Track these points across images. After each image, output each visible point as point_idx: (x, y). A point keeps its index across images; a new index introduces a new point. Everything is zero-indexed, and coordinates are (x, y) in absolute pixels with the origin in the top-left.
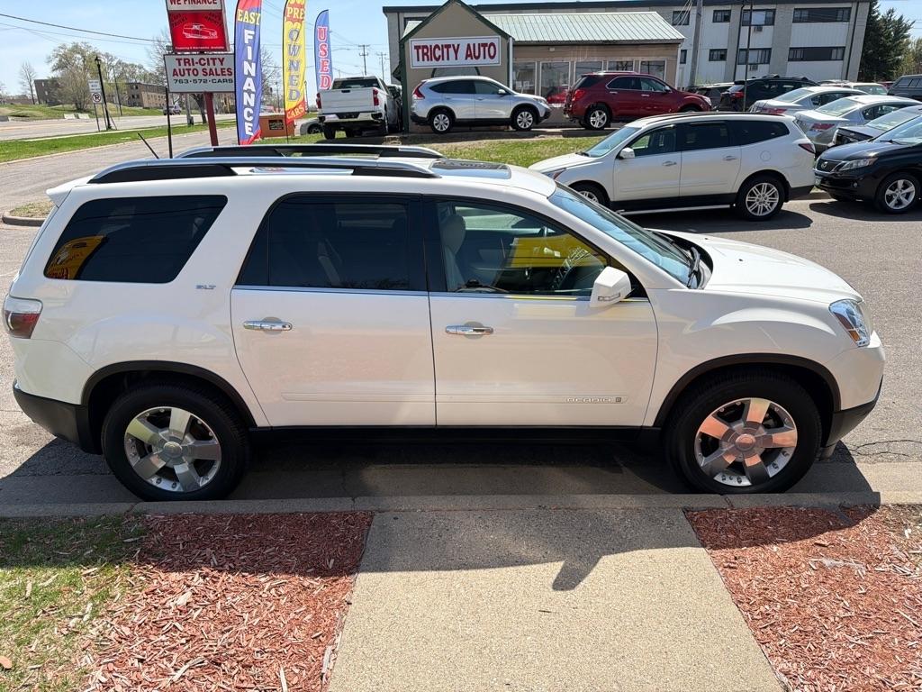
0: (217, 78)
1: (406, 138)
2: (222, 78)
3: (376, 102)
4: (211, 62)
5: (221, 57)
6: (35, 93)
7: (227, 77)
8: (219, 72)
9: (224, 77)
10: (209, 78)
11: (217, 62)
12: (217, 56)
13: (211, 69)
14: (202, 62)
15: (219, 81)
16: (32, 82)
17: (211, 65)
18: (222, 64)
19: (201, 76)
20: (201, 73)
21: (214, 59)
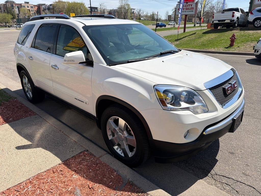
0: (189, 10)
1: (242, 29)
2: (190, 10)
3: (233, 16)
4: (189, 6)
5: (191, 4)
6: (167, 19)
7: (192, 10)
8: (190, 9)
9: (191, 10)
10: (187, 10)
11: (190, 6)
12: (190, 4)
13: (188, 8)
14: (186, 6)
15: (190, 11)
16: (168, 16)
17: (188, 7)
18: (191, 6)
19: (185, 10)
20: (185, 9)
21: (189, 5)
